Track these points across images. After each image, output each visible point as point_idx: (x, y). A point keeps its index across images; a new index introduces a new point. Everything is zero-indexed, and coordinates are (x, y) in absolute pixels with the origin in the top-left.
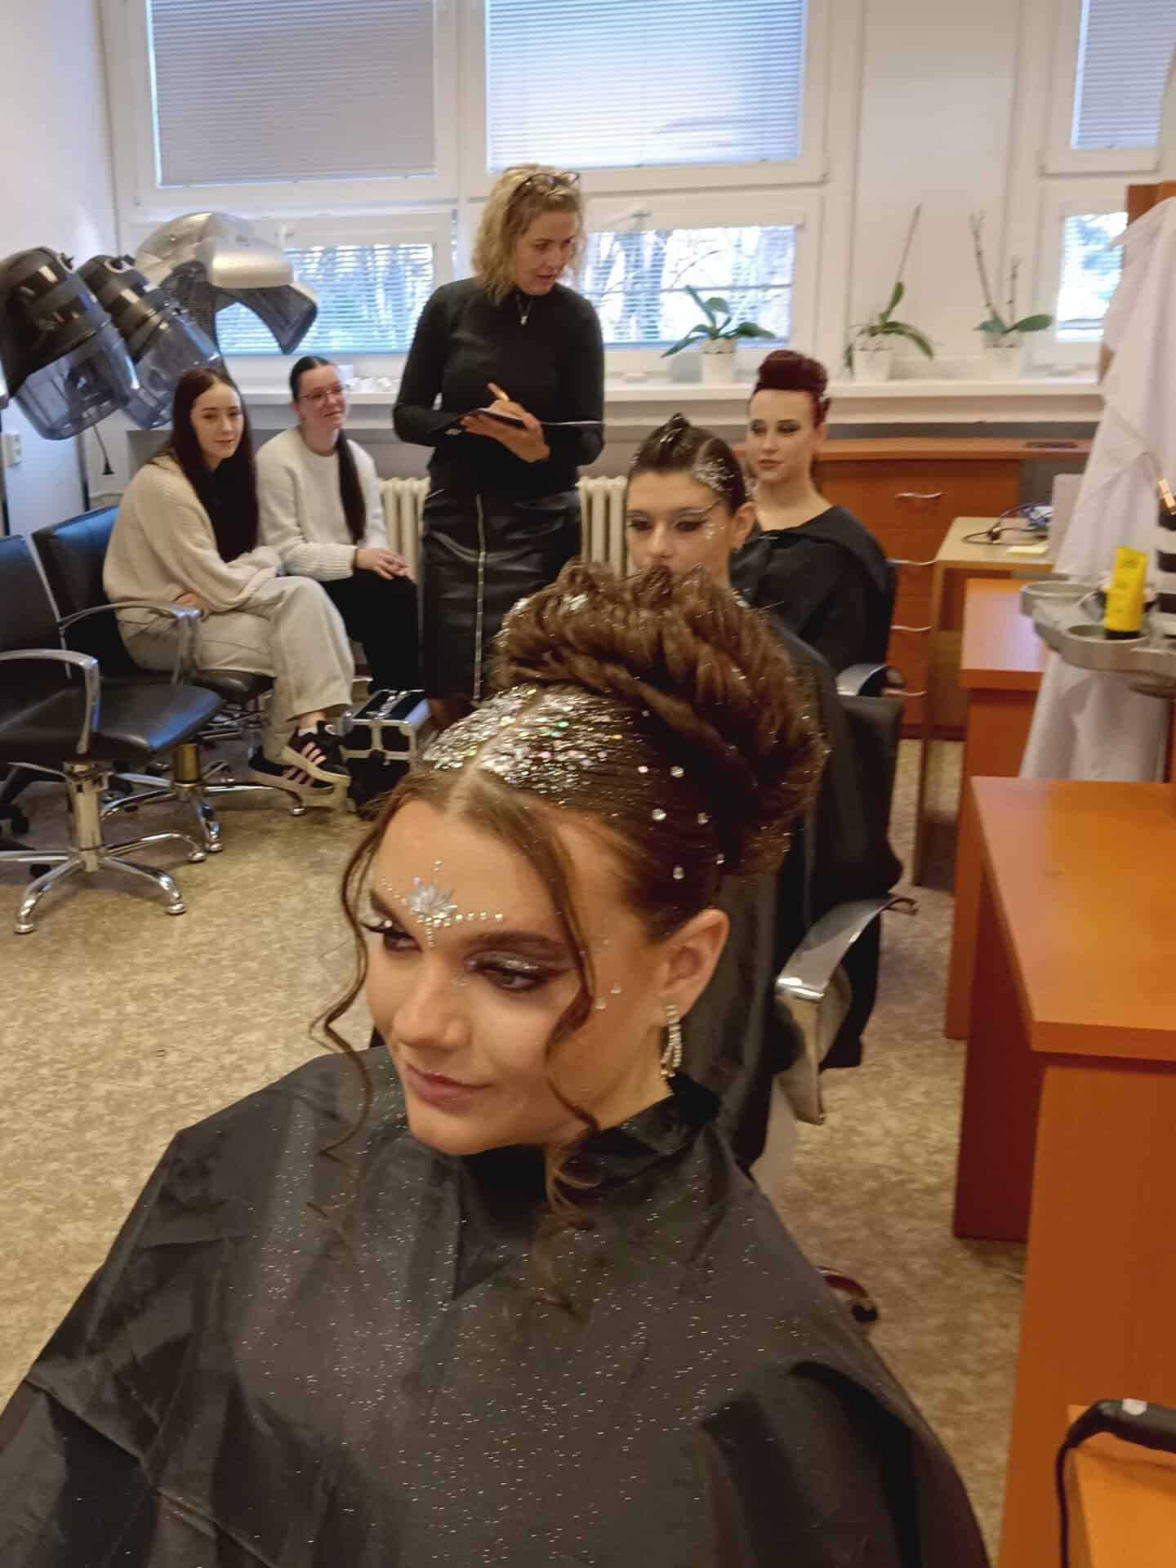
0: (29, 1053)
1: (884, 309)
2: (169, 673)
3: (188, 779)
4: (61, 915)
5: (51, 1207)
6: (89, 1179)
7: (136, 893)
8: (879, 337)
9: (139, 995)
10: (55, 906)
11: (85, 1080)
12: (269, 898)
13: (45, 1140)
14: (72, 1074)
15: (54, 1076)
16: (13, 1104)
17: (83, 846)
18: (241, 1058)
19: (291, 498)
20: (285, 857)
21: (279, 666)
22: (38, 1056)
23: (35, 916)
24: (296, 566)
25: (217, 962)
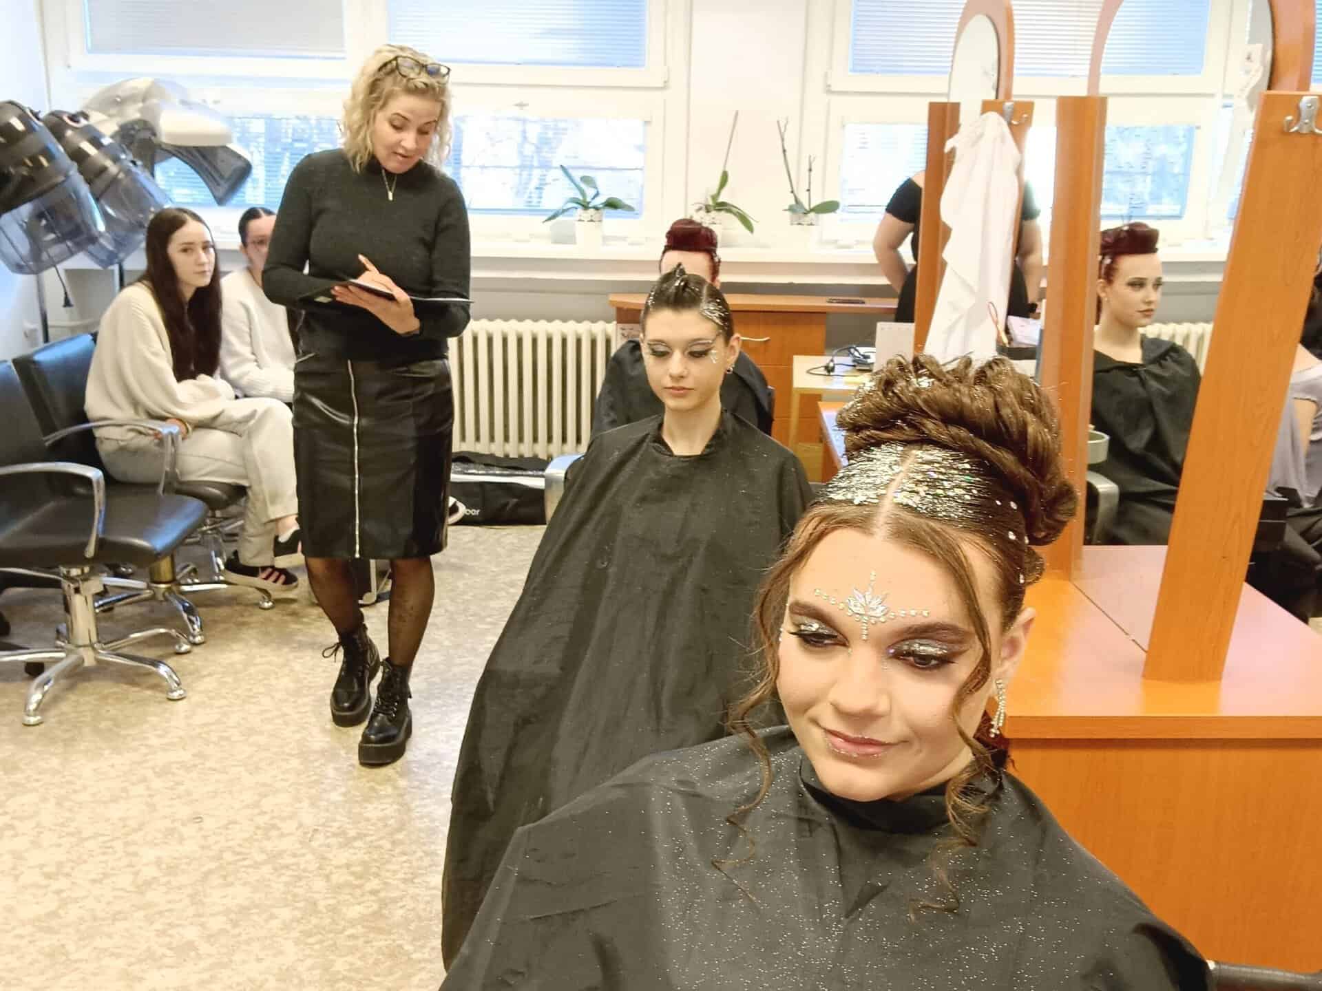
0: (72, 829)
1: (715, 191)
2: (156, 485)
3: (164, 580)
4: (65, 707)
5: (133, 960)
6: (161, 933)
7: (133, 683)
8: (713, 214)
9: (163, 772)
10: (56, 699)
11: (132, 849)
12: (260, 681)
13: (109, 903)
14: (118, 845)
15: (100, 847)
16: (68, 875)
17: (80, 643)
18: (273, 818)
19: (247, 330)
20: (266, 645)
21: (253, 476)
22: (80, 832)
23: (41, 708)
24: (254, 389)
25: (227, 739)
